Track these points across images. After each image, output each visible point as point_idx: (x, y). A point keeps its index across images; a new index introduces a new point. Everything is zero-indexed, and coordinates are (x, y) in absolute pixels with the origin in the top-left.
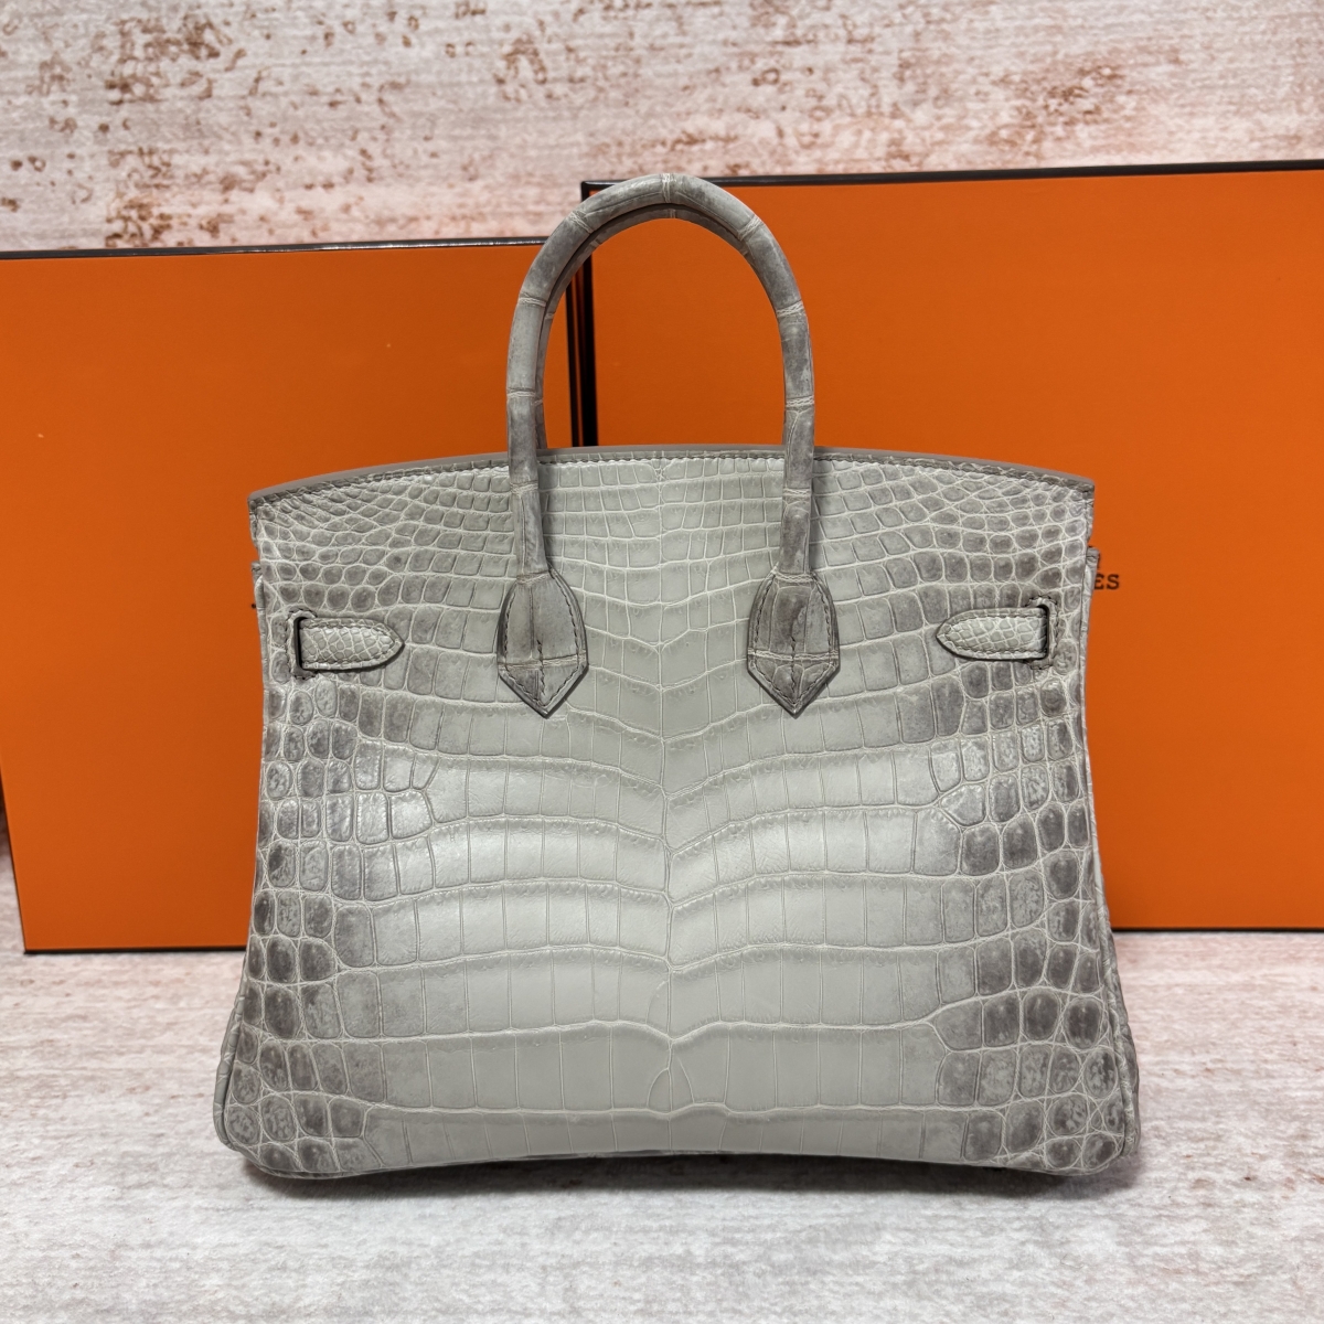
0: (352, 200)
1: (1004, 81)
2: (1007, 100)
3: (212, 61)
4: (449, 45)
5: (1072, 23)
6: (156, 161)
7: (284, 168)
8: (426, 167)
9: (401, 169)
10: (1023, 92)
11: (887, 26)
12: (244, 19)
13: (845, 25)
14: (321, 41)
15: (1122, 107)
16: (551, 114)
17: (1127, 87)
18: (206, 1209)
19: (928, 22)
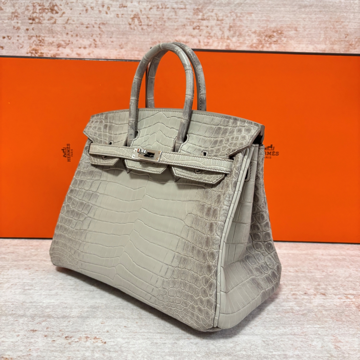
0: (91, 52)
1: (255, 32)
2: (255, 37)
3: (56, 14)
4: (117, 15)
5: (272, 19)
6: (40, 39)
7: (74, 43)
8: (110, 45)
9: (104, 45)
10: (259, 35)
11: (227, 17)
12: (65, 4)
13: (216, 16)
14: (85, 11)
15: (283, 41)
16: (142, 33)
17: (284, 36)
18: (46, 295)
19: (237, 17)
